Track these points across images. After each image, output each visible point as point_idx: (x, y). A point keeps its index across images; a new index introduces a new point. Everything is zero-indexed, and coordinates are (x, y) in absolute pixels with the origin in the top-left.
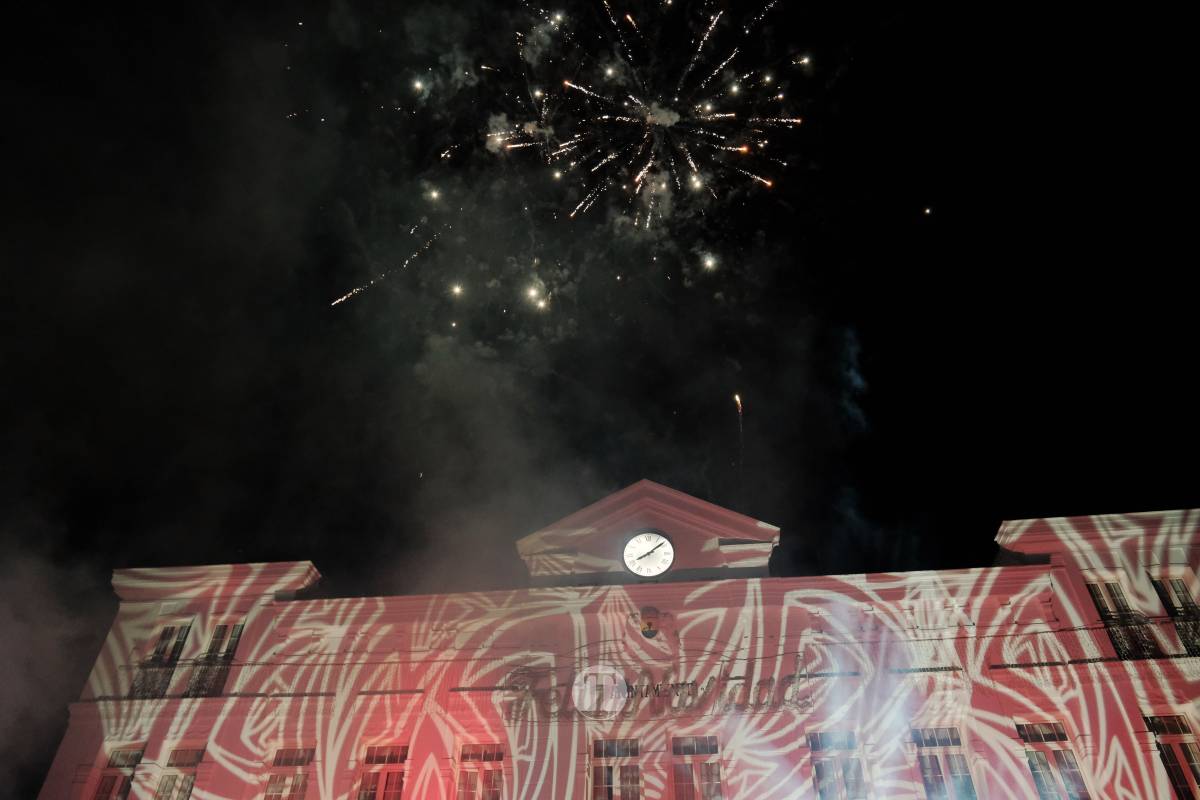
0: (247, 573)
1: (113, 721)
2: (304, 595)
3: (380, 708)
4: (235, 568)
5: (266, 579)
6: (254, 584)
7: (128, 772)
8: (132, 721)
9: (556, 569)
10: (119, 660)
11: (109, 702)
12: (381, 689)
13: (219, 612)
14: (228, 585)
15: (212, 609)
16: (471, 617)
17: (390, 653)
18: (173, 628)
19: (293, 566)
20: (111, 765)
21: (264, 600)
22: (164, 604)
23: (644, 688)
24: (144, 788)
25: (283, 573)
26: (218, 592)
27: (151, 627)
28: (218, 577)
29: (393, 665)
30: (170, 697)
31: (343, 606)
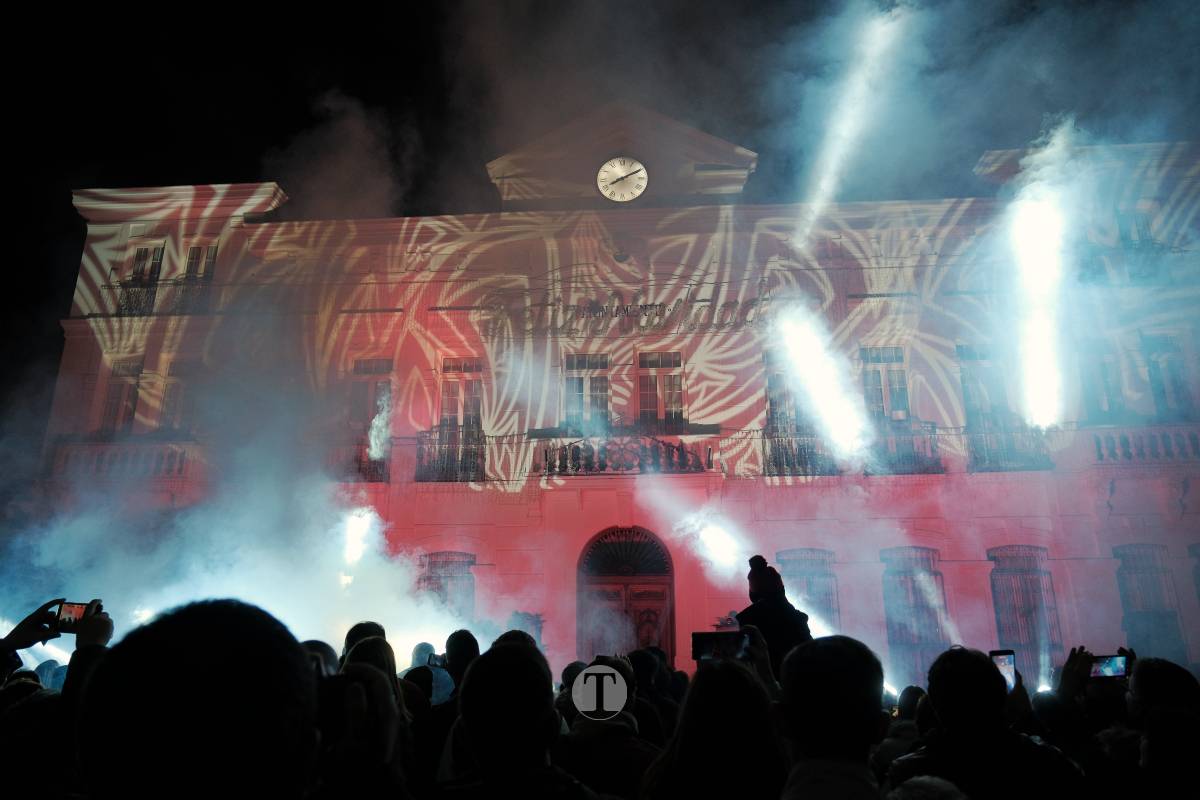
0: (212, 194)
1: (107, 336)
2: (273, 217)
3: (362, 326)
4: (197, 190)
5: (233, 200)
6: (220, 206)
7: (131, 381)
8: (125, 336)
9: (527, 193)
10: (99, 281)
11: (98, 319)
12: (361, 308)
13: (190, 234)
14: (194, 207)
15: (182, 231)
16: (445, 240)
17: (366, 274)
18: (146, 250)
19: (257, 187)
20: (114, 374)
21: (234, 222)
22: (132, 226)
23: (614, 309)
24: (150, 395)
25: (249, 194)
26: (185, 214)
27: (124, 248)
28: (182, 197)
29: (371, 286)
30: (157, 315)
31: (315, 228)
